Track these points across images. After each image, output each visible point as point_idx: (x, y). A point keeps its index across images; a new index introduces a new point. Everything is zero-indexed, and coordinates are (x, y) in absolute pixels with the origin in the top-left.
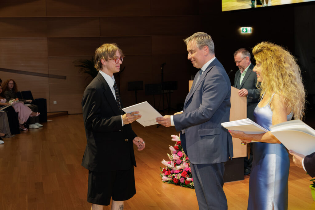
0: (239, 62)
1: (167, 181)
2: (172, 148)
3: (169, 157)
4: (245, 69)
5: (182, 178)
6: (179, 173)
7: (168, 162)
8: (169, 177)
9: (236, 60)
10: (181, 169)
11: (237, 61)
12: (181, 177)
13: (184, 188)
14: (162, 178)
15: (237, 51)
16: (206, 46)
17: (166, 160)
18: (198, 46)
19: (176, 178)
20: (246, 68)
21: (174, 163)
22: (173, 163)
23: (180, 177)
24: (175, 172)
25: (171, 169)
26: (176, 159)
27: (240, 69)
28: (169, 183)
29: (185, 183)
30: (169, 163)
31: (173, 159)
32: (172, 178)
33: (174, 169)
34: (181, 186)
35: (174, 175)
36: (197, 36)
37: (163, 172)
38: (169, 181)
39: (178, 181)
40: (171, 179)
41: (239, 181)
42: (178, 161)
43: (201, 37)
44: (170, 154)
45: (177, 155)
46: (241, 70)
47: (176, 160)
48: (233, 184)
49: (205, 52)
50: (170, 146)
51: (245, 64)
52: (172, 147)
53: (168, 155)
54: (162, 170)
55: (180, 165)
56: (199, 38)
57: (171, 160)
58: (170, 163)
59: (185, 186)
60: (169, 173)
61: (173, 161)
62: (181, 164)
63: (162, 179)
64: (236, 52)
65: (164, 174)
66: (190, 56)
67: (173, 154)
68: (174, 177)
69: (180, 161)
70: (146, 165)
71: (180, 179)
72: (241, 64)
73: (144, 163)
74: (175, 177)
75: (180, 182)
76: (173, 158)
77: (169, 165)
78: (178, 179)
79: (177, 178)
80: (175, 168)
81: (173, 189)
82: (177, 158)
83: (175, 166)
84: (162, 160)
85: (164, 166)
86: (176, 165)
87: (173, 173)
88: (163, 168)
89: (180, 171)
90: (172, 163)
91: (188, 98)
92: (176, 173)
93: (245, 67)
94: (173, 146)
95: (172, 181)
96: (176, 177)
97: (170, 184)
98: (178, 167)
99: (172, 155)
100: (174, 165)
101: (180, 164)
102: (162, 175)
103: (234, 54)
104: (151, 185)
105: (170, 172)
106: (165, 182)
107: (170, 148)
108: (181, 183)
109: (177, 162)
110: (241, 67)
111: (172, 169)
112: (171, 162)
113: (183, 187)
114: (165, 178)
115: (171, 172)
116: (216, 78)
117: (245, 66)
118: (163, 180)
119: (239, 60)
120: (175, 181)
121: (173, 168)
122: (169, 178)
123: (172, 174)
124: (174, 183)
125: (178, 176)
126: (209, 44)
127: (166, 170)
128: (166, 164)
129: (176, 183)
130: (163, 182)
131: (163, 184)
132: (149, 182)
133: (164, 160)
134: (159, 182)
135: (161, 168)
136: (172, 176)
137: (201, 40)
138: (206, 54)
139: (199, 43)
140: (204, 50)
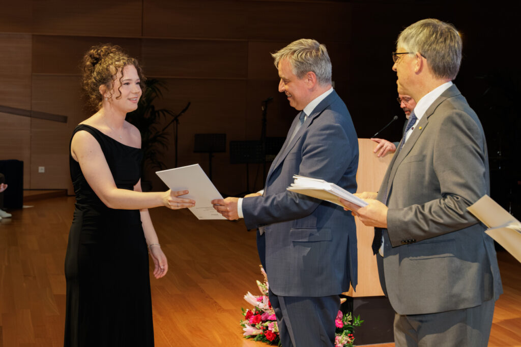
0: (407, 100)
1: (253, 336)
3: (260, 288)
7: (258, 297)
8: (257, 329)
14: (244, 329)
16: (312, 72)
17: (253, 294)
18: (294, 72)
19: (271, 331)
24: (269, 318)
25: (262, 312)
27: (408, 117)
28: (257, 340)
30: (258, 301)
32: (264, 330)
33: (268, 312)
35: (267, 324)
36: (295, 51)
37: (247, 318)
38: (257, 337)
39: (275, 335)
40: (261, 331)
43: (301, 54)
44: (262, 281)
49: (310, 82)
53: (258, 282)
54: (245, 314)
56: (298, 55)
57: (263, 293)
58: (261, 300)
60: (258, 320)
61: (266, 295)
63: (244, 332)
65: (247, 321)
66: (282, 87)
68: (267, 327)
70: (216, 302)
73: (211, 298)
74: (269, 329)
77: (258, 303)
78: (275, 333)
79: (273, 330)
80: (270, 311)
84: (245, 293)
85: (248, 305)
87: (267, 321)
88: (247, 310)
90: (266, 300)
91: (274, 166)
92: (271, 321)
95: (264, 336)
96: (272, 327)
97: (259, 342)
99: (265, 282)
100: (269, 304)
102: (243, 323)
105: (260, 318)
106: (249, 338)
111: (264, 312)
112: (264, 297)
114: (249, 330)
115: (263, 317)
116: (328, 132)
118: (244, 334)
120: (270, 335)
121: (266, 310)
122: (258, 331)
123: (264, 322)
124: (267, 340)
125: (274, 327)
126: (316, 68)
127: (253, 314)
128: (252, 301)
129: (271, 341)
130: (245, 337)
131: (245, 341)
132: (218, 337)
133: (249, 292)
134: (238, 338)
135: (243, 310)
136: (263, 326)
137: (300, 59)
138: (310, 87)
139: (296, 67)
140: (307, 80)
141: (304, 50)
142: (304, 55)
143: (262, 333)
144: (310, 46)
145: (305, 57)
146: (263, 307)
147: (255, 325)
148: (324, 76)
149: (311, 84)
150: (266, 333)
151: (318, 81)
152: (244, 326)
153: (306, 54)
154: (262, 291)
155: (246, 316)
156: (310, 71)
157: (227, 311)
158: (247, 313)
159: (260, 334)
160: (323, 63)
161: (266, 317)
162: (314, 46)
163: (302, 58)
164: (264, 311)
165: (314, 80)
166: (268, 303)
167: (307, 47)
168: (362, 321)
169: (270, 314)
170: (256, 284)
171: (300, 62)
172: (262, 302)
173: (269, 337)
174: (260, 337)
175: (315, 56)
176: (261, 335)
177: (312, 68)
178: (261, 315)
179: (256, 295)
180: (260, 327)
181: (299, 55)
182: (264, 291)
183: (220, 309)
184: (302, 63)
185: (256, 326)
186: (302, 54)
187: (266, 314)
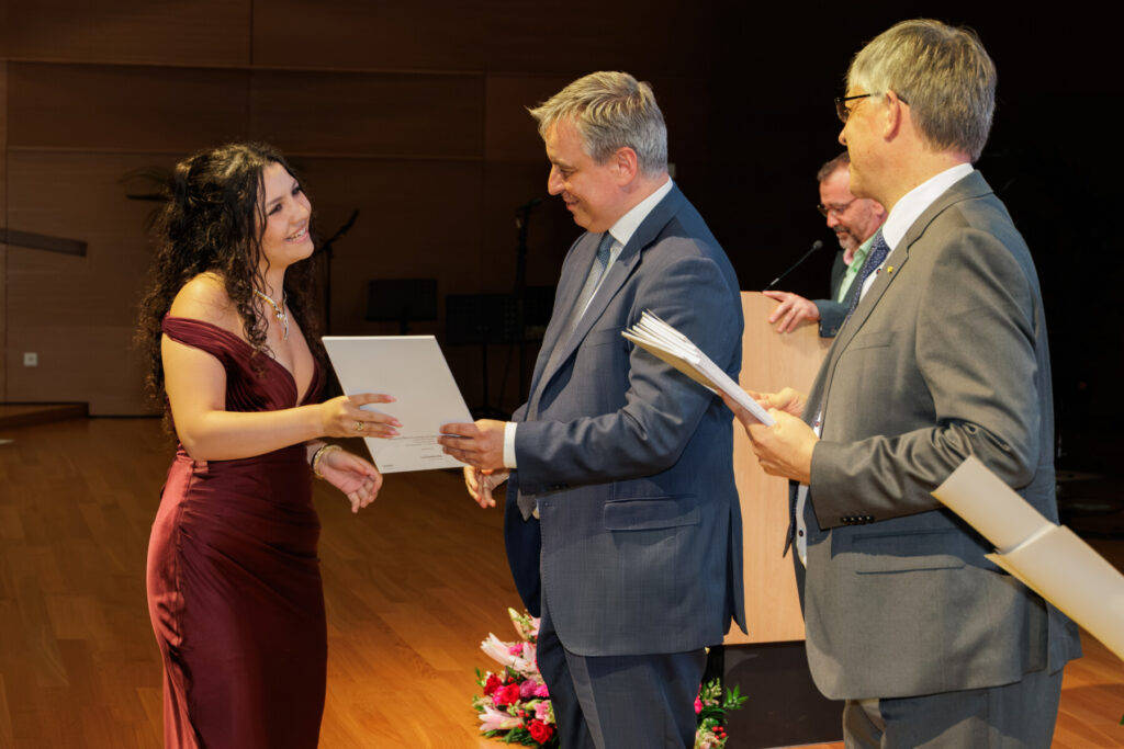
0: (841, 209)
1: (502, 733)
3: (518, 625)
4: (866, 240)
7: (512, 644)
8: (511, 716)
9: (824, 200)
11: (832, 206)
14: (482, 717)
15: (835, 161)
16: (627, 148)
17: (502, 639)
18: (588, 148)
19: (541, 721)
20: (870, 236)
24: (537, 692)
25: (521, 679)
27: (842, 243)
28: (511, 741)
30: (512, 653)
32: (526, 719)
33: (534, 677)
35: (533, 704)
36: (587, 103)
37: (488, 691)
38: (511, 733)
39: (551, 731)
40: (519, 721)
44: (521, 611)
46: (846, 243)
49: (624, 170)
51: (866, 218)
53: (513, 613)
54: (484, 683)
56: (595, 110)
57: (523, 636)
58: (519, 652)
60: (512, 697)
61: (532, 640)
63: (480, 723)
64: (828, 164)
65: (488, 699)
66: (557, 183)
68: (533, 712)
70: (417, 655)
72: (847, 217)
73: (408, 646)
74: (538, 716)
76: (531, 628)
77: (513, 658)
78: (550, 725)
79: (547, 720)
84: (484, 637)
85: (492, 663)
87: (532, 698)
88: (489, 673)
90: (529, 652)
92: (542, 698)
93: (866, 234)
95: (526, 733)
96: (544, 713)
97: (511, 745)
102: (480, 702)
103: (821, 174)
105: (516, 690)
106: (492, 736)
110: (848, 231)
111: (525, 679)
112: (526, 645)
114: (492, 717)
115: (523, 690)
117: (866, 229)
118: (482, 728)
119: (842, 201)
120: (539, 731)
121: (530, 673)
122: (510, 719)
123: (526, 700)
124: (532, 741)
126: (637, 138)
127: (500, 683)
128: (500, 653)
129: (542, 743)
130: (484, 734)
131: (484, 743)
132: (422, 734)
133: (491, 634)
134: (467, 735)
135: (478, 673)
136: (524, 710)
137: (600, 121)
138: (624, 181)
139: (591, 137)
140: (617, 167)
141: (608, 97)
142: (608, 110)
143: (520, 726)
144: (619, 89)
145: (612, 116)
146: (524, 668)
147: (507, 706)
148: (653, 155)
149: (625, 176)
150: (530, 725)
151: (641, 166)
152: (480, 708)
153: (613, 109)
154: (520, 631)
155: (485, 688)
156: (623, 146)
157: (441, 674)
158: (488, 682)
159: (516, 728)
160: (652, 125)
161: (531, 691)
162: (629, 87)
163: (604, 117)
164: (526, 676)
165: (633, 166)
166: (534, 658)
167: (614, 92)
168: (744, 698)
169: (536, 684)
170: (508, 616)
171: (600, 127)
172: (522, 657)
173: (538, 734)
174: (516, 734)
175: (633, 111)
176: (520, 730)
177: (630, 139)
178: (519, 684)
179: (508, 640)
180: (518, 711)
181: (599, 110)
182: (525, 632)
183: (427, 671)
184: (606, 129)
185: (508, 710)
186: (604, 109)
187: (531, 683)
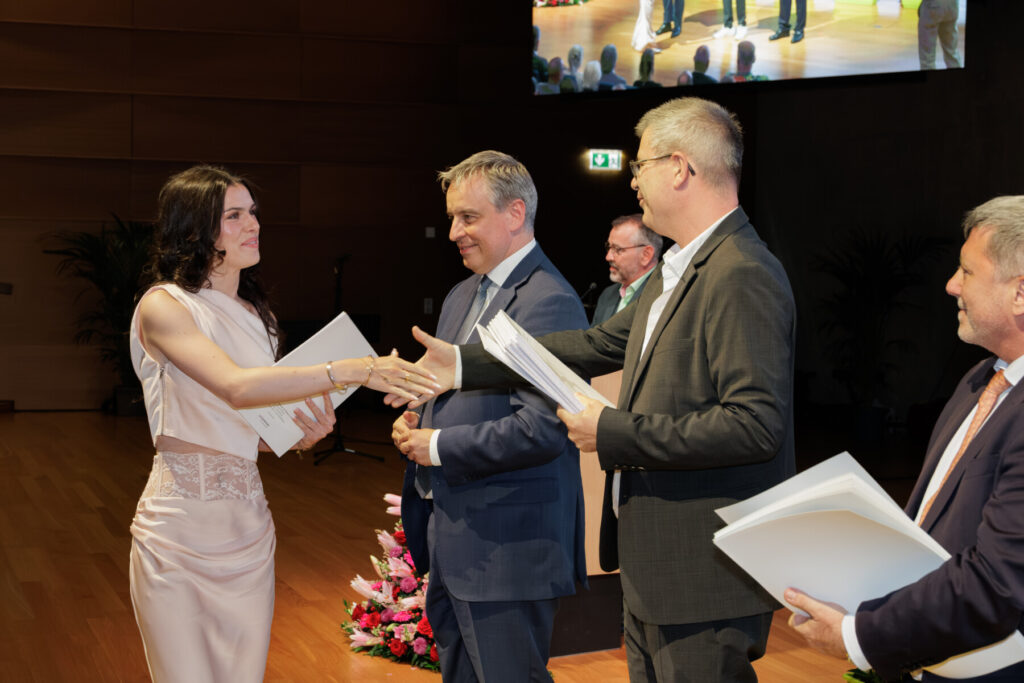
1: (367, 649)
2: (385, 539)
3: (377, 568)
4: (633, 282)
5: (420, 639)
6: (408, 622)
7: (373, 582)
8: (374, 636)
10: (416, 610)
12: (417, 635)
13: (425, 672)
14: (352, 637)
16: (520, 201)
17: (366, 578)
19: (399, 640)
20: (637, 278)
21: (394, 589)
22: (391, 588)
23: (412, 636)
24: (395, 618)
25: (382, 609)
26: (399, 574)
28: (374, 655)
29: (427, 655)
30: (374, 589)
31: (391, 574)
32: (386, 638)
33: (392, 607)
34: (414, 665)
35: (391, 627)
37: (356, 616)
38: (374, 649)
39: (406, 647)
40: (380, 640)
41: (603, 653)
42: (407, 581)
44: (381, 558)
45: (405, 561)
47: (399, 579)
48: (587, 662)
49: (514, 219)
50: (379, 531)
52: (385, 533)
53: (374, 559)
54: (351, 612)
55: (413, 593)
57: (382, 576)
58: (380, 589)
59: (429, 666)
60: (374, 622)
61: (389, 579)
62: (418, 592)
63: (350, 642)
65: (356, 624)
66: (457, 231)
67: (389, 559)
68: (392, 633)
69: (415, 582)
71: (414, 643)
73: (283, 582)
74: (396, 636)
75: (413, 653)
76: (390, 571)
77: (375, 593)
78: (406, 642)
79: (403, 639)
80: (396, 606)
81: (389, 674)
82: (406, 572)
83: (396, 599)
84: (353, 577)
85: (359, 597)
86: (399, 593)
87: (390, 622)
88: (355, 605)
89: (413, 616)
90: (387, 588)
92: (399, 623)
94: (391, 531)
95: (386, 648)
96: (400, 634)
97: (375, 658)
98: (408, 602)
99: (386, 559)
100: (393, 594)
101: (415, 591)
102: (349, 626)
104: (314, 659)
105: (378, 617)
106: (359, 651)
107: (380, 537)
108: (416, 656)
109: (403, 584)
111: (384, 608)
112: (384, 583)
113: (424, 668)
114: (359, 637)
115: (383, 617)
118: (352, 645)
120: (396, 646)
121: (388, 604)
122: (374, 639)
123: (386, 624)
124: (392, 655)
125: (407, 633)
127: (364, 612)
128: (365, 590)
129: (400, 656)
130: (353, 650)
131: (354, 656)
132: (308, 651)
133: (358, 576)
134: (342, 651)
135: (345, 604)
136: (385, 631)
138: (515, 228)
141: (505, 162)
142: (508, 169)
143: (382, 644)
145: (512, 173)
146: (384, 600)
147: (371, 629)
149: (516, 223)
150: (390, 643)
152: (350, 630)
153: (511, 169)
154: (379, 572)
155: (353, 615)
156: (518, 197)
157: (314, 604)
158: (355, 610)
159: (378, 645)
161: (390, 617)
163: (507, 174)
164: (385, 606)
165: (522, 215)
166: (391, 593)
169: (395, 611)
170: (370, 561)
171: (504, 180)
172: (382, 592)
173: (397, 650)
174: (379, 649)
176: (381, 647)
177: (522, 193)
178: (380, 612)
179: (371, 580)
180: (380, 632)
182: (383, 573)
184: (508, 182)
185: (373, 632)
187: (389, 612)
